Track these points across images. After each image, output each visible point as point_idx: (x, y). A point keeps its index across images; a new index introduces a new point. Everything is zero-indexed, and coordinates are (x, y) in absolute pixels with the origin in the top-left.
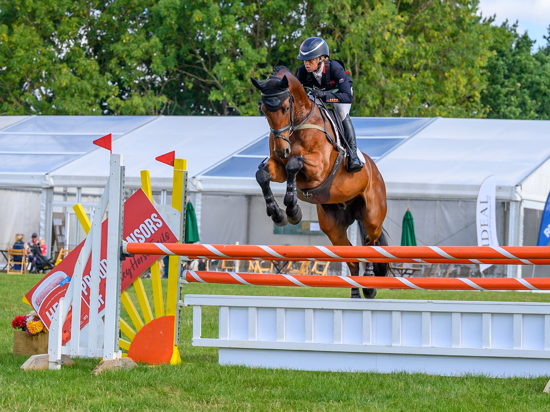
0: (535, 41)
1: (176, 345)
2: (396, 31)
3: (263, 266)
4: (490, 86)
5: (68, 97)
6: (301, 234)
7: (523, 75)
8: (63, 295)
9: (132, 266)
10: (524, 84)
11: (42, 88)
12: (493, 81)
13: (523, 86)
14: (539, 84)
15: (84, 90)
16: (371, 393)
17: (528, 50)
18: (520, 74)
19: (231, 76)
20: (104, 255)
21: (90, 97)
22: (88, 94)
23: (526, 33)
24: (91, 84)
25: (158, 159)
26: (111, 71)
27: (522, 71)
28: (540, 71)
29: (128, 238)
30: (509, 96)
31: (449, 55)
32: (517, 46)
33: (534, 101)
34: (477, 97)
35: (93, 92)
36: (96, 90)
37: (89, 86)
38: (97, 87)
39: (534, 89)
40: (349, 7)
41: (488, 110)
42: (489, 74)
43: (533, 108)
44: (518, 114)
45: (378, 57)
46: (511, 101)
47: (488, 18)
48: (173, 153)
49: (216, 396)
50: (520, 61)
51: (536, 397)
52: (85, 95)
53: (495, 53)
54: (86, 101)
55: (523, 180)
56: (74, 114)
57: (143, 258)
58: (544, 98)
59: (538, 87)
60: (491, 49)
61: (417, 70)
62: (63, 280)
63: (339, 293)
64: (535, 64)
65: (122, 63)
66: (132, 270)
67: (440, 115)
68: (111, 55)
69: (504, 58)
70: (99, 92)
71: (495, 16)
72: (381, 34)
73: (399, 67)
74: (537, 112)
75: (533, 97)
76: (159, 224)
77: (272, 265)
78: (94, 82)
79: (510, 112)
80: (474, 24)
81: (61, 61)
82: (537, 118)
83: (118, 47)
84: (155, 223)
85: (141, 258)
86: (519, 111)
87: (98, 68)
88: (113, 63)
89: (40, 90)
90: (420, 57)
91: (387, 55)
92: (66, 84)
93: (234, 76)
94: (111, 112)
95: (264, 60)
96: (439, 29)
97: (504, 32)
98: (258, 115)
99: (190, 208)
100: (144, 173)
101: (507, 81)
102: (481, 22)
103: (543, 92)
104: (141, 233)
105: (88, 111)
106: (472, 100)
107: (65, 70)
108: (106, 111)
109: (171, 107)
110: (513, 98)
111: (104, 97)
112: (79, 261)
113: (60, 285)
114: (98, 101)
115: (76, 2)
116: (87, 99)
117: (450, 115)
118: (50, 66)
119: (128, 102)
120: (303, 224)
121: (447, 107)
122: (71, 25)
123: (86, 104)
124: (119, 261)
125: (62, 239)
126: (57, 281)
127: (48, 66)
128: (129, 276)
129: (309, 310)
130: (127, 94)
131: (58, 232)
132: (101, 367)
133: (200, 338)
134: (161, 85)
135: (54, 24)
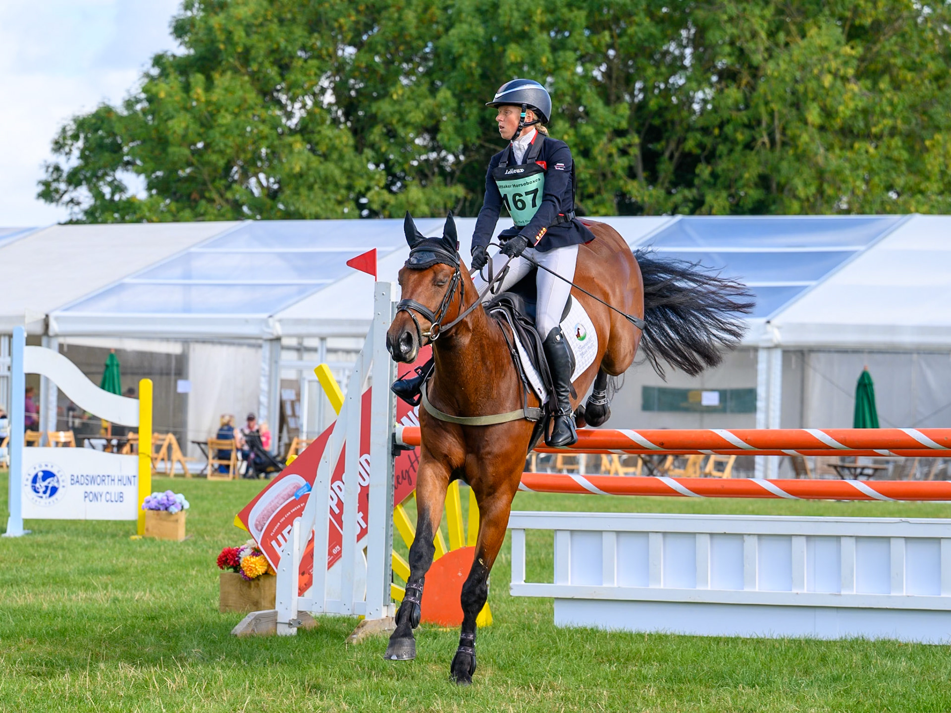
2: (842, 72)
3: (625, 464)
5: (303, 191)
6: (687, 410)
8: (299, 513)
9: (412, 465)
11: (262, 176)
15: (330, 178)
16: (806, 671)
20: (365, 448)
21: (339, 189)
22: (337, 185)
24: (341, 168)
26: (372, 146)
29: (404, 419)
31: (932, 111)
35: (344, 182)
36: (349, 177)
37: (337, 173)
38: (350, 173)
40: (763, 35)
45: (814, 115)
49: (551, 678)
52: (331, 187)
54: (333, 196)
61: (879, 137)
62: (299, 488)
65: (390, 133)
66: (411, 471)
67: (917, 211)
68: (373, 119)
70: (354, 180)
72: (818, 78)
73: (848, 133)
77: (640, 462)
78: (347, 165)
81: (292, 132)
83: (384, 107)
87: (351, 142)
88: (376, 134)
89: (258, 179)
90: (883, 114)
91: (828, 113)
92: (301, 168)
94: (373, 214)
95: (624, 125)
96: (914, 67)
98: (614, 215)
105: (336, 212)
107: (299, 145)
108: (365, 212)
109: (472, 204)
111: (363, 189)
112: (325, 458)
113: (294, 498)
114: (352, 195)
115: (316, 35)
116: (334, 192)
117: (934, 211)
118: (273, 140)
119: (402, 197)
120: (690, 394)
121: (928, 198)
122: (308, 72)
123: (333, 201)
124: (390, 457)
125: (296, 423)
126: (288, 490)
127: (270, 140)
128: (406, 482)
129: (702, 536)
130: (399, 184)
131: (288, 411)
132: (362, 630)
133: (523, 583)
134: (454, 168)
135: (279, 71)
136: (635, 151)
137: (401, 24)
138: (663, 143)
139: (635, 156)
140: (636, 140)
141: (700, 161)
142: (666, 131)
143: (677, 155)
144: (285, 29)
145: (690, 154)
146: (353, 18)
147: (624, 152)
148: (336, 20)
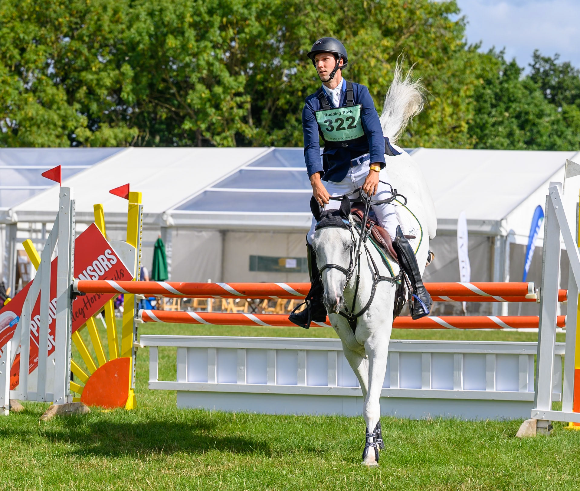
0: (523, 69)
1: (131, 389)
3: (237, 304)
4: (476, 116)
5: (34, 129)
6: (277, 270)
7: (511, 104)
8: (11, 336)
9: (85, 305)
10: (512, 113)
11: (8, 120)
12: (479, 111)
13: (511, 115)
14: (527, 113)
15: (51, 121)
16: (333, 438)
17: (516, 78)
18: (508, 103)
19: (205, 104)
20: (53, 295)
21: (57, 128)
22: (55, 125)
23: (514, 60)
24: (58, 114)
25: (112, 192)
26: (79, 102)
27: (510, 100)
28: (529, 100)
29: (81, 276)
30: (496, 126)
31: (434, 83)
32: (505, 74)
33: (523, 132)
34: (464, 127)
35: (60, 123)
36: (63, 121)
37: (56, 117)
38: (64, 119)
39: (523, 119)
41: (474, 142)
42: (475, 103)
43: (522, 139)
44: (505, 144)
46: (499, 131)
47: (474, 45)
48: (128, 185)
49: (170, 443)
50: (508, 89)
51: (507, 442)
52: (52, 126)
53: (481, 81)
54: (53, 132)
55: (508, 214)
56: (40, 146)
57: (97, 297)
58: (533, 128)
59: (527, 117)
60: (478, 77)
62: (12, 320)
63: (313, 333)
64: (523, 93)
65: (91, 92)
66: (85, 309)
67: (424, 147)
68: (80, 83)
69: (491, 86)
70: (67, 122)
71: (481, 42)
72: (367, 61)
74: (526, 143)
75: (522, 127)
76: (113, 260)
77: (247, 304)
78: (62, 112)
79: (498, 143)
80: (459, 51)
81: (27, 91)
82: (526, 149)
83: (88, 76)
84: (109, 260)
85: (94, 297)
86: (506, 142)
87: (65, 98)
88: (82, 92)
89: (6, 121)
92: (32, 114)
93: (208, 105)
94: (79, 144)
95: (241, 90)
96: (425, 55)
97: (491, 59)
98: (234, 146)
99: (161, 244)
100: (97, 207)
101: (494, 110)
102: (466, 48)
103: (532, 122)
104: (94, 270)
105: (55, 143)
106: (457, 130)
107: (31, 99)
108: (74, 143)
109: (143, 138)
110: (500, 129)
111: (73, 128)
112: (27, 300)
113: (9, 326)
114: (66, 132)
115: (43, 29)
116: (54, 130)
117: (435, 146)
118: (15, 96)
119: (98, 133)
120: (280, 261)
121: (430, 138)
122: (38, 53)
123: (53, 136)
124: (70, 300)
125: (27, 278)
126: (5, 321)
127: (13, 96)
128: (81, 316)
129: (272, 352)
130: (96, 126)
131: (23, 270)
132: (50, 412)
133: (157, 381)
134: (132, 115)
135: (20, 52)
136: (248, 106)
137: (99, 23)
138: (265, 101)
139: (247, 109)
140: (248, 98)
141: (289, 112)
142: (267, 94)
143: (273, 109)
144: (24, 25)
145: (281, 109)
146: (68, 19)
147: (240, 106)
148: (57, 19)
